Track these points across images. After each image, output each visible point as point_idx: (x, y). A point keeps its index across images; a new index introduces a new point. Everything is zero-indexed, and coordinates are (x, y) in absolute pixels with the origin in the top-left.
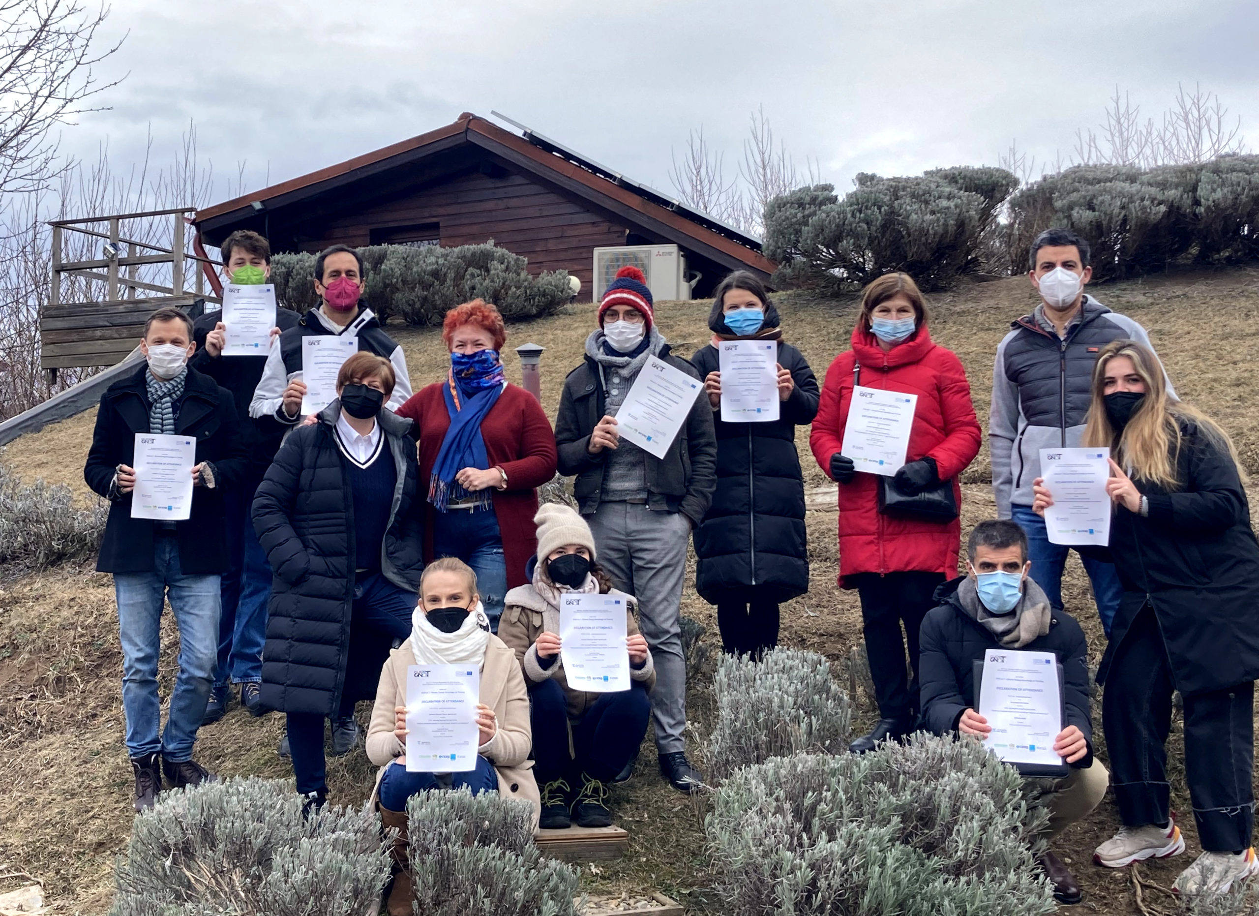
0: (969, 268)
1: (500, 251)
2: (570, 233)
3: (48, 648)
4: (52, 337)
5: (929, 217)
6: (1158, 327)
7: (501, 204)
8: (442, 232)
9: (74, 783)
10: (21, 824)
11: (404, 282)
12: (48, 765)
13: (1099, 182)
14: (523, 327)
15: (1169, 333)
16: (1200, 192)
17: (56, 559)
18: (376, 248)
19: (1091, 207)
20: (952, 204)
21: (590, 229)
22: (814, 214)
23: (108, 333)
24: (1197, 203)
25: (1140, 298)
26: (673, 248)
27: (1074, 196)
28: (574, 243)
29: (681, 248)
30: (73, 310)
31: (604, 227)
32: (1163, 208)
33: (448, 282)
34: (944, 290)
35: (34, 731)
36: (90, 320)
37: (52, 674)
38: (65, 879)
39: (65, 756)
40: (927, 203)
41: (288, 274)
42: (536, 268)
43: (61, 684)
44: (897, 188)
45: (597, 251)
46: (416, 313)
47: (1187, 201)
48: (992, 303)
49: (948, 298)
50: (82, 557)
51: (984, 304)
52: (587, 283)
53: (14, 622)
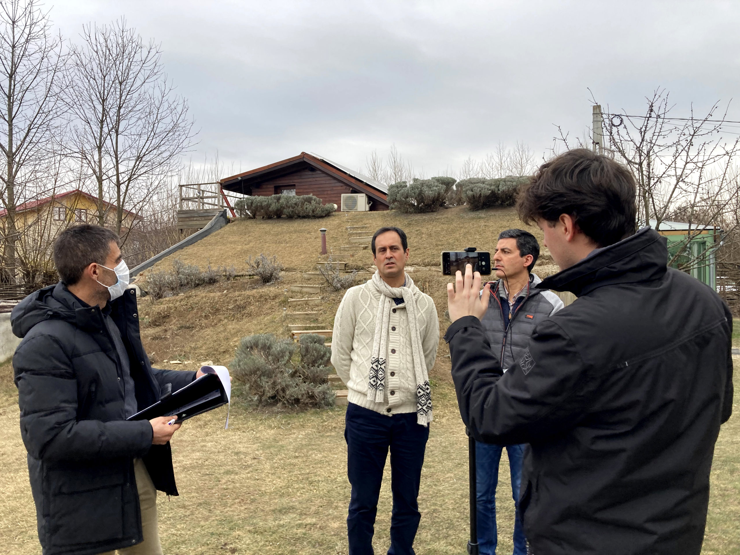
0: (442, 205)
1: (314, 197)
2: (335, 189)
3: (201, 308)
4: (181, 220)
5: (430, 192)
6: (485, 224)
7: (314, 179)
8: (296, 187)
9: (215, 339)
10: (204, 348)
11: (287, 206)
12: (208, 335)
13: (475, 183)
14: (321, 220)
15: (488, 226)
16: (500, 187)
17: (197, 285)
18: (278, 195)
19: (472, 191)
20: (437, 188)
21: (340, 188)
22: (400, 190)
23: (198, 219)
24: (499, 190)
25: (483, 215)
26: (364, 195)
27: (468, 187)
28: (336, 192)
29: (366, 195)
30: (186, 212)
31: (344, 187)
32: (490, 191)
33: (299, 207)
34: (435, 212)
35: (202, 328)
36: (193, 215)
37: (204, 314)
38: (217, 359)
39: (211, 333)
40: (430, 188)
41: (252, 203)
42: (324, 203)
43: (206, 317)
44: (424, 183)
45: (342, 195)
46: (290, 215)
47: (497, 189)
48: (446, 216)
49: (435, 214)
50: (204, 285)
51: (444, 216)
52: (339, 207)
53: (191, 302)
